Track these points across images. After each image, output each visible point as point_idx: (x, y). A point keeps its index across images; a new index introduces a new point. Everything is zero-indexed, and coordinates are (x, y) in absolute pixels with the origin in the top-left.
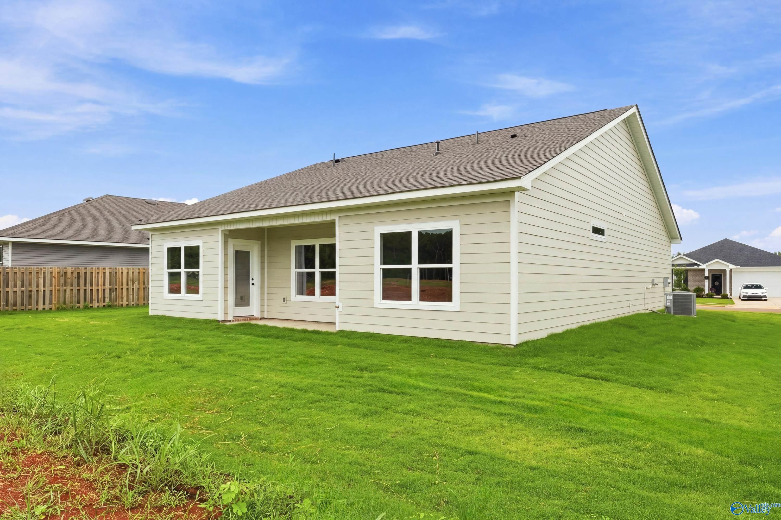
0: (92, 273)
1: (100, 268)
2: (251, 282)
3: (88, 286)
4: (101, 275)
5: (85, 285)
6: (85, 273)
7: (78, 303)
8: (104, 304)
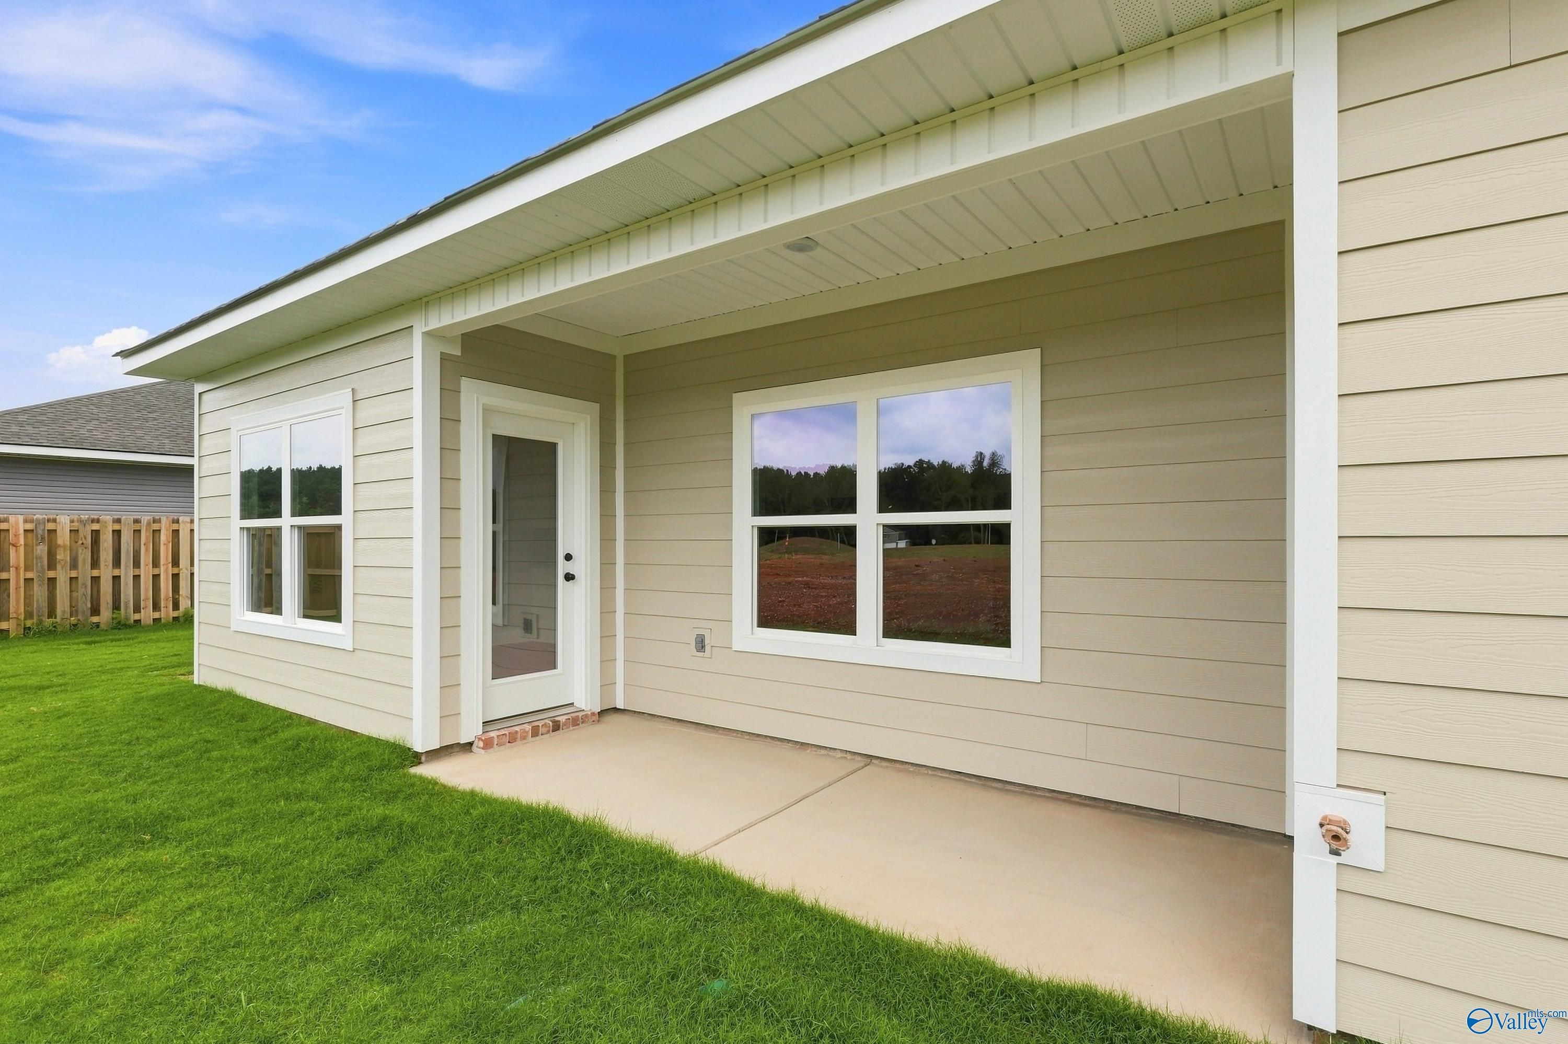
0: (137, 532)
1: (164, 520)
2: (562, 567)
3: (127, 567)
4: (164, 537)
5: (117, 563)
6: (117, 534)
7: (95, 611)
8: (176, 614)
